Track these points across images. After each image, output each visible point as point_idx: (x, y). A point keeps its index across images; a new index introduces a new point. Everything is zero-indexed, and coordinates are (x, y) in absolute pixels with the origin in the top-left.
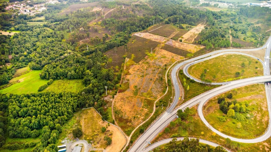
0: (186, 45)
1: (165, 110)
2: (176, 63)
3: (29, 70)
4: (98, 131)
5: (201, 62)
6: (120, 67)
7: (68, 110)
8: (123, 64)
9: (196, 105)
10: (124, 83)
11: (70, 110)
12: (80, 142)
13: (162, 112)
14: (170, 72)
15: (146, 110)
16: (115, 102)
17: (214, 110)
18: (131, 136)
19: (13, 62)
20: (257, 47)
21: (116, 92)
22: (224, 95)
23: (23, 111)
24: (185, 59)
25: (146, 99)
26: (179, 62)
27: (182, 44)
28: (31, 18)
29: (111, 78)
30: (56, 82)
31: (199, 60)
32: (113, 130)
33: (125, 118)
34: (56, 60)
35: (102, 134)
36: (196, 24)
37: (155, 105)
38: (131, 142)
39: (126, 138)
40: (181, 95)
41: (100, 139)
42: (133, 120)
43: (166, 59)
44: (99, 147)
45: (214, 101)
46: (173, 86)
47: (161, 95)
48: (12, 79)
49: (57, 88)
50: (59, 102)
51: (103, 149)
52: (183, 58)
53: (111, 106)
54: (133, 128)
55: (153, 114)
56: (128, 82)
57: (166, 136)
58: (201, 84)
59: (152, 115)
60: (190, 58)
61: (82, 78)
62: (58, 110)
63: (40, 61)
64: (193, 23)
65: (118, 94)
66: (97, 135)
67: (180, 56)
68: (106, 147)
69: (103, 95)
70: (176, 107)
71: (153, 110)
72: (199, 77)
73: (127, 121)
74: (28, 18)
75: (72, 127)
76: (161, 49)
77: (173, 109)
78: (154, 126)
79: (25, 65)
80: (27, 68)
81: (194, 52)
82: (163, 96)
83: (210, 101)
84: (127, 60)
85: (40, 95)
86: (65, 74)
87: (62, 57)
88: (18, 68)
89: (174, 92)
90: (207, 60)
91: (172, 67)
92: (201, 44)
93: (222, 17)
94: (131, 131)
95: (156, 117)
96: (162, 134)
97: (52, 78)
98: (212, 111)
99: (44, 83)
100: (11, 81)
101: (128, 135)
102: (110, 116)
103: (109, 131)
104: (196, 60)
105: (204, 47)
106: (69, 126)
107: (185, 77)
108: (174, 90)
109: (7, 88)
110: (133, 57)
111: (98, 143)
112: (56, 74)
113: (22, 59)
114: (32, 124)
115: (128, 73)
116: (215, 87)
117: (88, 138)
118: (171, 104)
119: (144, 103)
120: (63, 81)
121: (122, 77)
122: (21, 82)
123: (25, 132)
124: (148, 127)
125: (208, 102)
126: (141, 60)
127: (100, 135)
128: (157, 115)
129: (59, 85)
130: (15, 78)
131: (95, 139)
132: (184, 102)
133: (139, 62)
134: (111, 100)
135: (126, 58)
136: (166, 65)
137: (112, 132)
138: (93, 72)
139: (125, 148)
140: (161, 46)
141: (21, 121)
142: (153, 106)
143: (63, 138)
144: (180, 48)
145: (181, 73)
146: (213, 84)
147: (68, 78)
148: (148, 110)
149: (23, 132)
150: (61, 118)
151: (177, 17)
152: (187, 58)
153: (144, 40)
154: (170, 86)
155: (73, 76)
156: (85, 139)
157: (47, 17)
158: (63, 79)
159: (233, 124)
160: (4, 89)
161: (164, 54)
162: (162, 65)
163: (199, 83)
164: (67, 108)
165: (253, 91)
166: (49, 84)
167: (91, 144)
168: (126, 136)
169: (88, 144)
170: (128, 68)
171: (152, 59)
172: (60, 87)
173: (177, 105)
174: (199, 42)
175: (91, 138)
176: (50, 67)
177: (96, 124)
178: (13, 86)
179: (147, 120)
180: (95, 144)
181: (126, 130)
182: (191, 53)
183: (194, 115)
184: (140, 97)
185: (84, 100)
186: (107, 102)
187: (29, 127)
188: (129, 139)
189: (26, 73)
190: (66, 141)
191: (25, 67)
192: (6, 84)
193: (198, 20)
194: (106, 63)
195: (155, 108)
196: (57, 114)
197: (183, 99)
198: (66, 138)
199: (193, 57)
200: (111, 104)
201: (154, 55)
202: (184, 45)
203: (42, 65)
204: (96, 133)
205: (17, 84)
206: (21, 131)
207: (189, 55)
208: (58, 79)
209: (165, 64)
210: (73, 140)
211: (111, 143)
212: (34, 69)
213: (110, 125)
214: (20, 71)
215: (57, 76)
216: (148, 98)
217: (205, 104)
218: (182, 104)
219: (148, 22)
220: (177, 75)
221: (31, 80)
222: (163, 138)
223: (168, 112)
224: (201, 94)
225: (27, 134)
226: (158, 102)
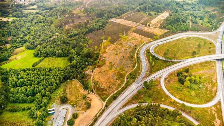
0: (153, 29)
1: (134, 81)
2: (144, 44)
3: (25, 50)
4: (80, 97)
5: (165, 43)
6: (98, 47)
7: (56, 81)
8: (101, 45)
9: (159, 78)
10: (101, 59)
11: (57, 81)
12: (66, 106)
13: (131, 83)
14: (140, 51)
15: (119, 81)
16: (94, 75)
17: (174, 82)
18: (106, 101)
19: (12, 43)
20: (212, 31)
21: (95, 67)
22: (182, 70)
23: (20, 82)
24: (151, 41)
25: (119, 73)
26: (146, 43)
27: (150, 28)
28: (25, 6)
29: (91, 56)
30: (47, 59)
31: (163, 41)
32: (92, 97)
33: (102, 88)
34: (46, 41)
35: (83, 100)
36: (162, 11)
37: (126, 78)
38: (106, 106)
39: (102, 103)
40: (147, 70)
41: (81, 104)
42: (108, 89)
43: (137, 40)
44: (80, 110)
45: (174, 74)
46: (141, 62)
47: (131, 70)
48: (11, 56)
49: (47, 64)
50: (49, 75)
51: (84, 112)
52: (150, 40)
53: (91, 78)
54: (108, 95)
55: (124, 84)
56: (104, 59)
57: (134, 102)
58: (164, 60)
59: (123, 86)
60: (156, 40)
61: (68, 56)
62: (48, 81)
63: (33, 42)
64: (160, 10)
65: (96, 68)
66: (79, 101)
67: (148, 38)
68: (87, 110)
69: (84, 70)
70: (143, 79)
71: (124, 81)
72: (163, 55)
73: (103, 90)
74: (23, 7)
75: (59, 95)
76: (133, 32)
77: (140, 80)
78: (125, 94)
79: (22, 46)
80: (23, 48)
81: (160, 35)
82: (133, 70)
83: (171, 74)
84: (104, 41)
85: (34, 70)
86: (54, 53)
87: (52, 39)
88: (16, 48)
89: (142, 67)
90: (170, 42)
91: (141, 47)
92: (165, 28)
93: (184, 6)
94: (106, 98)
95: (126, 87)
96: (131, 100)
97: (43, 56)
98: (171, 82)
99: (37, 59)
100: (10, 58)
101: (104, 101)
102: (89, 86)
103: (89, 98)
104: (161, 42)
105: (168, 31)
106: (57, 94)
107: (151, 55)
108: (142, 66)
109: (7, 64)
110: (109, 39)
111: (80, 107)
112: (46, 53)
113: (19, 40)
114: (27, 92)
115: (105, 52)
116: (175, 63)
117: (72, 103)
118: (139, 76)
119: (117, 76)
120: (52, 58)
121: (100, 55)
122: (18, 59)
123: (22, 98)
124: (120, 94)
125: (169, 75)
126: (115, 42)
127: (81, 101)
128: (128, 85)
129: (49, 61)
130: (13, 56)
131: (77, 104)
132: (150, 75)
133: (114, 43)
134: (91, 73)
135: (104, 40)
136: (136, 46)
137: (91, 99)
138: (77, 51)
139: (101, 111)
140: (133, 30)
141: (18, 89)
142: (125, 78)
143: (52, 103)
144: (148, 32)
145: (148, 52)
146: (173, 60)
147: (56, 56)
148: (120, 82)
149: (20, 98)
150: (51, 88)
151: (147, 6)
152: (153, 40)
153: (119, 25)
154: (139, 62)
155: (60, 54)
156: (70, 104)
157: (39, 6)
158: (52, 57)
159: (188, 93)
160: (5, 65)
161: (135, 36)
162: (133, 45)
163: (162, 60)
164: (55, 79)
165: (206, 66)
166: (41, 61)
167: (75, 108)
168: (102, 102)
169: (72, 108)
170: (105, 48)
171: (125, 40)
172: (50, 63)
173: (144, 78)
174: (164, 26)
175: (75, 103)
176: (42, 47)
177: (78, 92)
178: (12, 62)
179: (120, 89)
180: (78, 108)
181: (103, 97)
182: (157, 36)
183: (157, 85)
184: (114, 71)
185: (69, 74)
186: (88, 75)
187: (25, 94)
188: (105, 104)
189: (22, 52)
190: (55, 105)
191: (21, 47)
192: (6, 60)
193: (164, 8)
194: (87, 43)
195: (126, 80)
196: (47, 84)
197: (149, 73)
198: (55, 103)
199: (159, 39)
200: (91, 76)
201: (127, 37)
202: (151, 29)
203: (35, 46)
204: (79, 99)
205: (15, 60)
206: (19, 98)
207: (155, 37)
208: (48, 57)
209: (135, 44)
210: (60, 105)
211: (90, 107)
212: (29, 48)
213: (90, 93)
214: (17, 50)
215: (47, 54)
216: (121, 72)
217: (166, 77)
218: (148, 76)
219: (123, 10)
220: (144, 54)
221: (26, 58)
222: (131, 103)
223: (136, 83)
224: (163, 68)
225: (24, 100)
226: (128, 75)
